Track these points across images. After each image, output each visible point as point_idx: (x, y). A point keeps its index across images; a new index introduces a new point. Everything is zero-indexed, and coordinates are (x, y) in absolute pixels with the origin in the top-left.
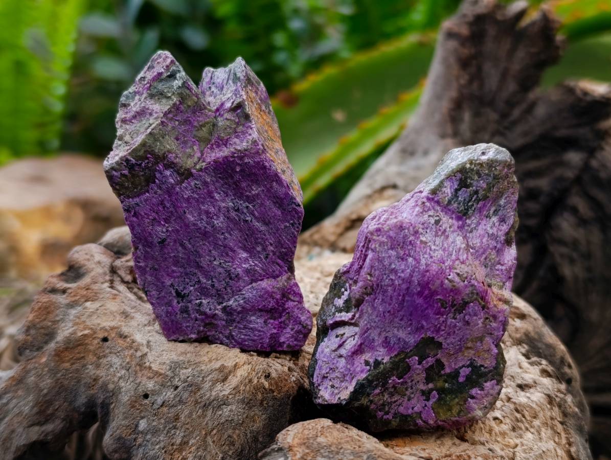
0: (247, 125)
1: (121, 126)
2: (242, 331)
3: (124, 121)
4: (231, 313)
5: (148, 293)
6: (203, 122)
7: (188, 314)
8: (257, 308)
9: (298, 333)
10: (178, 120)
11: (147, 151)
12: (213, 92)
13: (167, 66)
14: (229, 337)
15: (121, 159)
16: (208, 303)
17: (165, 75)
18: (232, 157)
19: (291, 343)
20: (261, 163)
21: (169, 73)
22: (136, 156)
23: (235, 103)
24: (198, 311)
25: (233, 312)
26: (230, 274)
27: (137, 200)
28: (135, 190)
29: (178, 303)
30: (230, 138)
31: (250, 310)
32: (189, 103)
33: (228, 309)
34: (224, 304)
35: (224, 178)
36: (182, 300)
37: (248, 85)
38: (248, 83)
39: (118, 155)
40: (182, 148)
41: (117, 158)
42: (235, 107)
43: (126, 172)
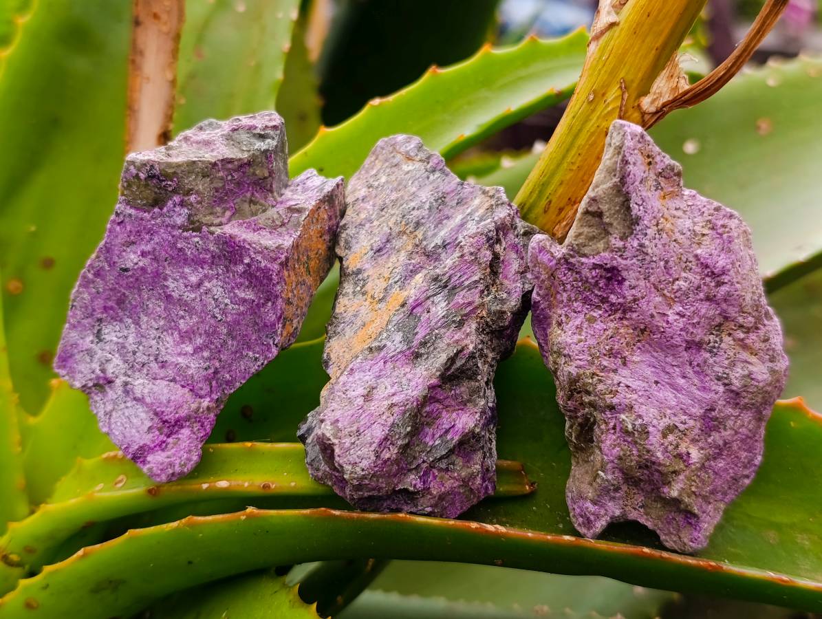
0: (290, 231)
1: (180, 141)
2: (123, 418)
3: (186, 139)
4: (128, 392)
5: (74, 308)
6: (257, 200)
7: (91, 360)
8: (154, 407)
9: (171, 465)
10: (233, 176)
11: (177, 174)
12: (297, 190)
13: (266, 126)
14: (107, 414)
15: (148, 161)
16: (117, 365)
17: (258, 131)
18: (249, 244)
19: (154, 469)
20: (271, 273)
21: (263, 133)
22: (163, 170)
23: (300, 206)
24: (102, 364)
25: (131, 393)
26: (158, 355)
27: (132, 212)
28: (139, 202)
29: (92, 342)
30: (265, 229)
31: (147, 405)
32: (257, 172)
33: (129, 386)
34: (130, 379)
35: (227, 259)
36: (98, 343)
37: (326, 203)
38: (328, 201)
39: (149, 156)
40: (215, 201)
41: (146, 158)
42: (295, 209)
43: (142, 176)
